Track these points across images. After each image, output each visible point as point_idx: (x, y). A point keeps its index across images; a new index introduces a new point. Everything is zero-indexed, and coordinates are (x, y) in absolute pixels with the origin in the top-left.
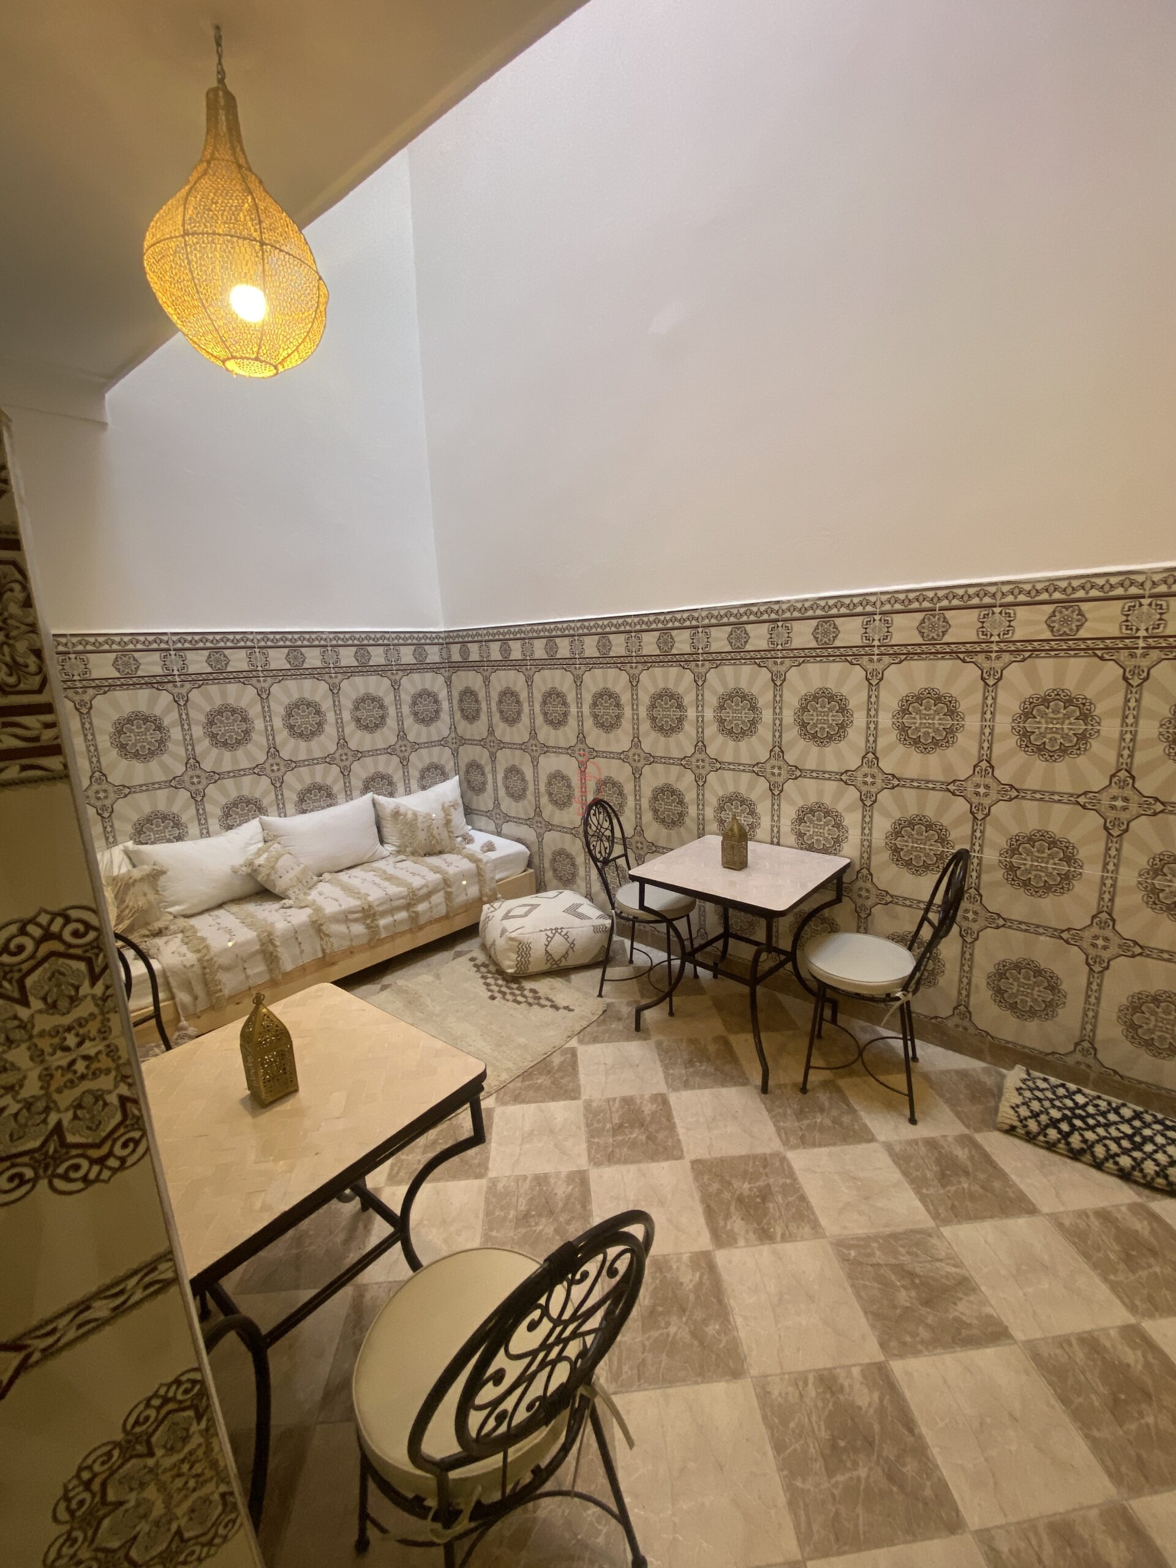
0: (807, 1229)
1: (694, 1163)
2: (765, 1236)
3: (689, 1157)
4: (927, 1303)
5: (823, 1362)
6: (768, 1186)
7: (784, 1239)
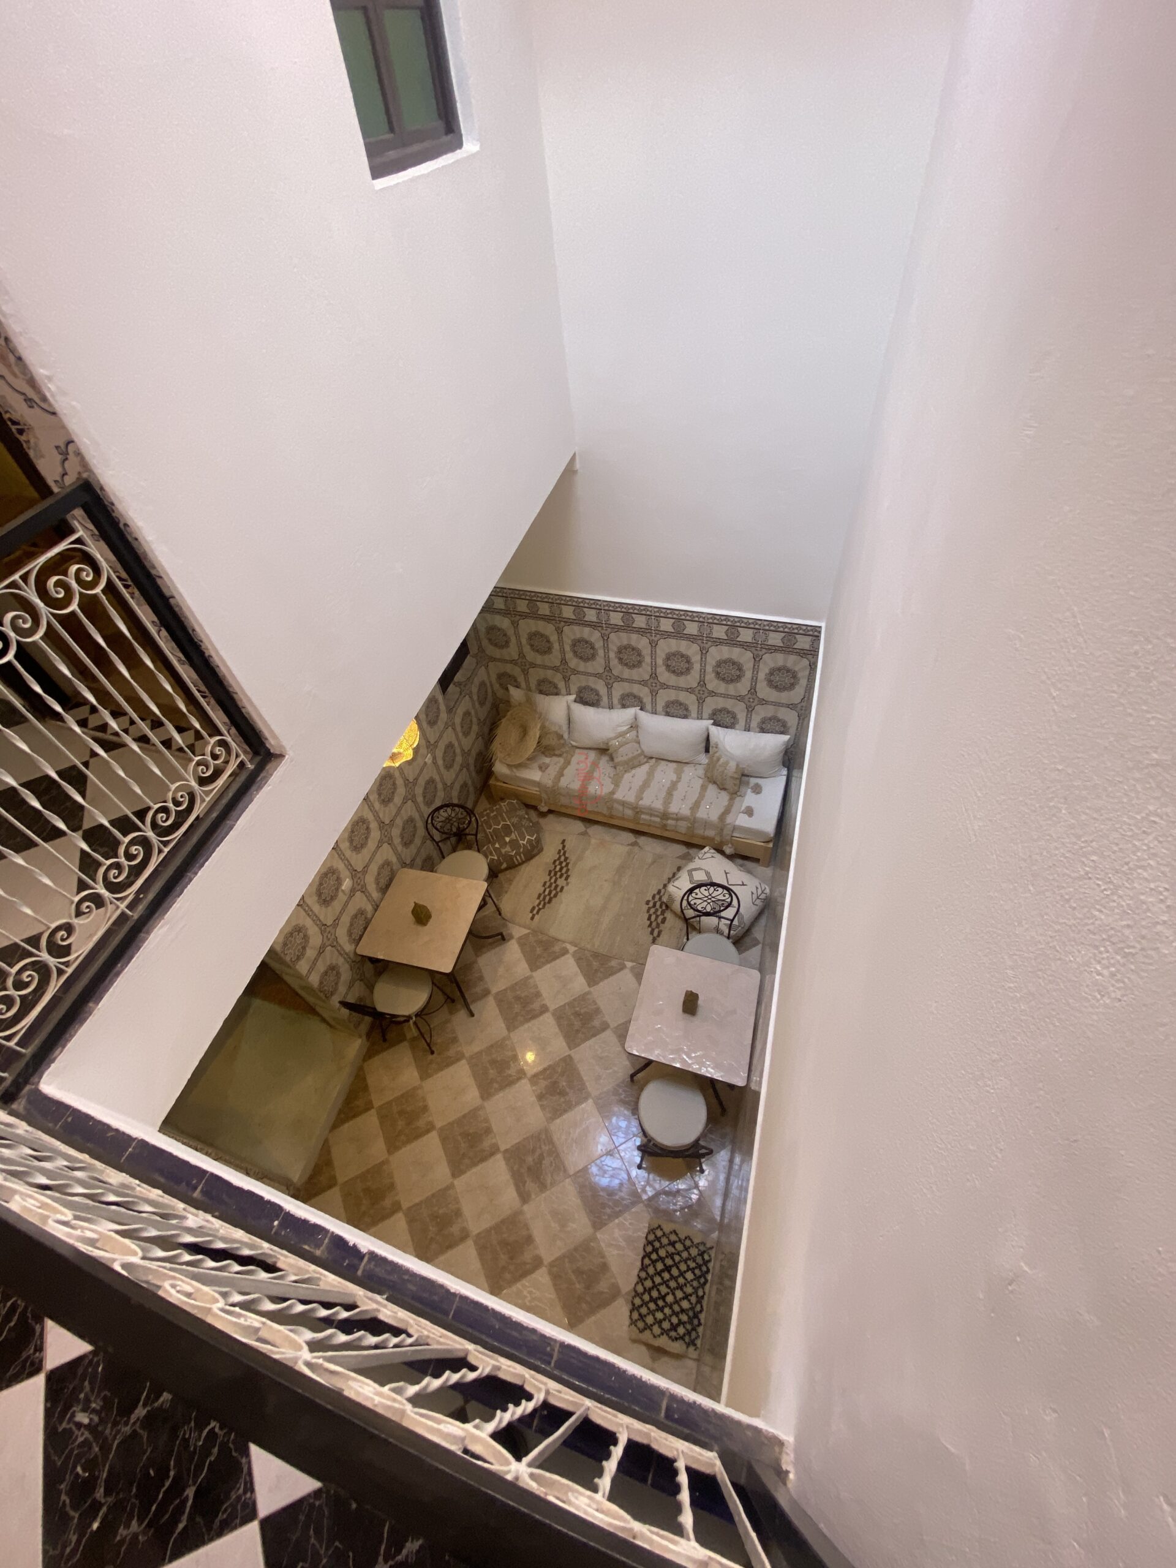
0: (549, 1115)
1: (569, 1056)
2: (540, 1097)
3: (572, 1053)
4: (529, 1169)
5: (495, 1128)
6: (567, 1094)
7: (541, 1106)
